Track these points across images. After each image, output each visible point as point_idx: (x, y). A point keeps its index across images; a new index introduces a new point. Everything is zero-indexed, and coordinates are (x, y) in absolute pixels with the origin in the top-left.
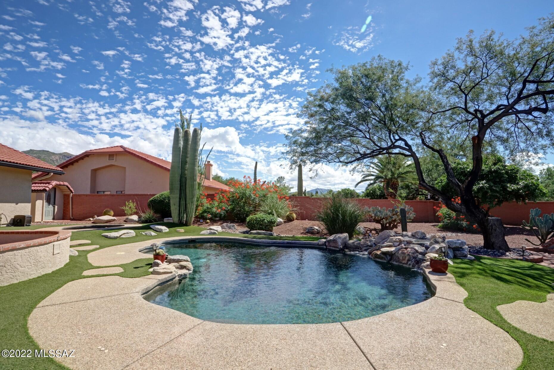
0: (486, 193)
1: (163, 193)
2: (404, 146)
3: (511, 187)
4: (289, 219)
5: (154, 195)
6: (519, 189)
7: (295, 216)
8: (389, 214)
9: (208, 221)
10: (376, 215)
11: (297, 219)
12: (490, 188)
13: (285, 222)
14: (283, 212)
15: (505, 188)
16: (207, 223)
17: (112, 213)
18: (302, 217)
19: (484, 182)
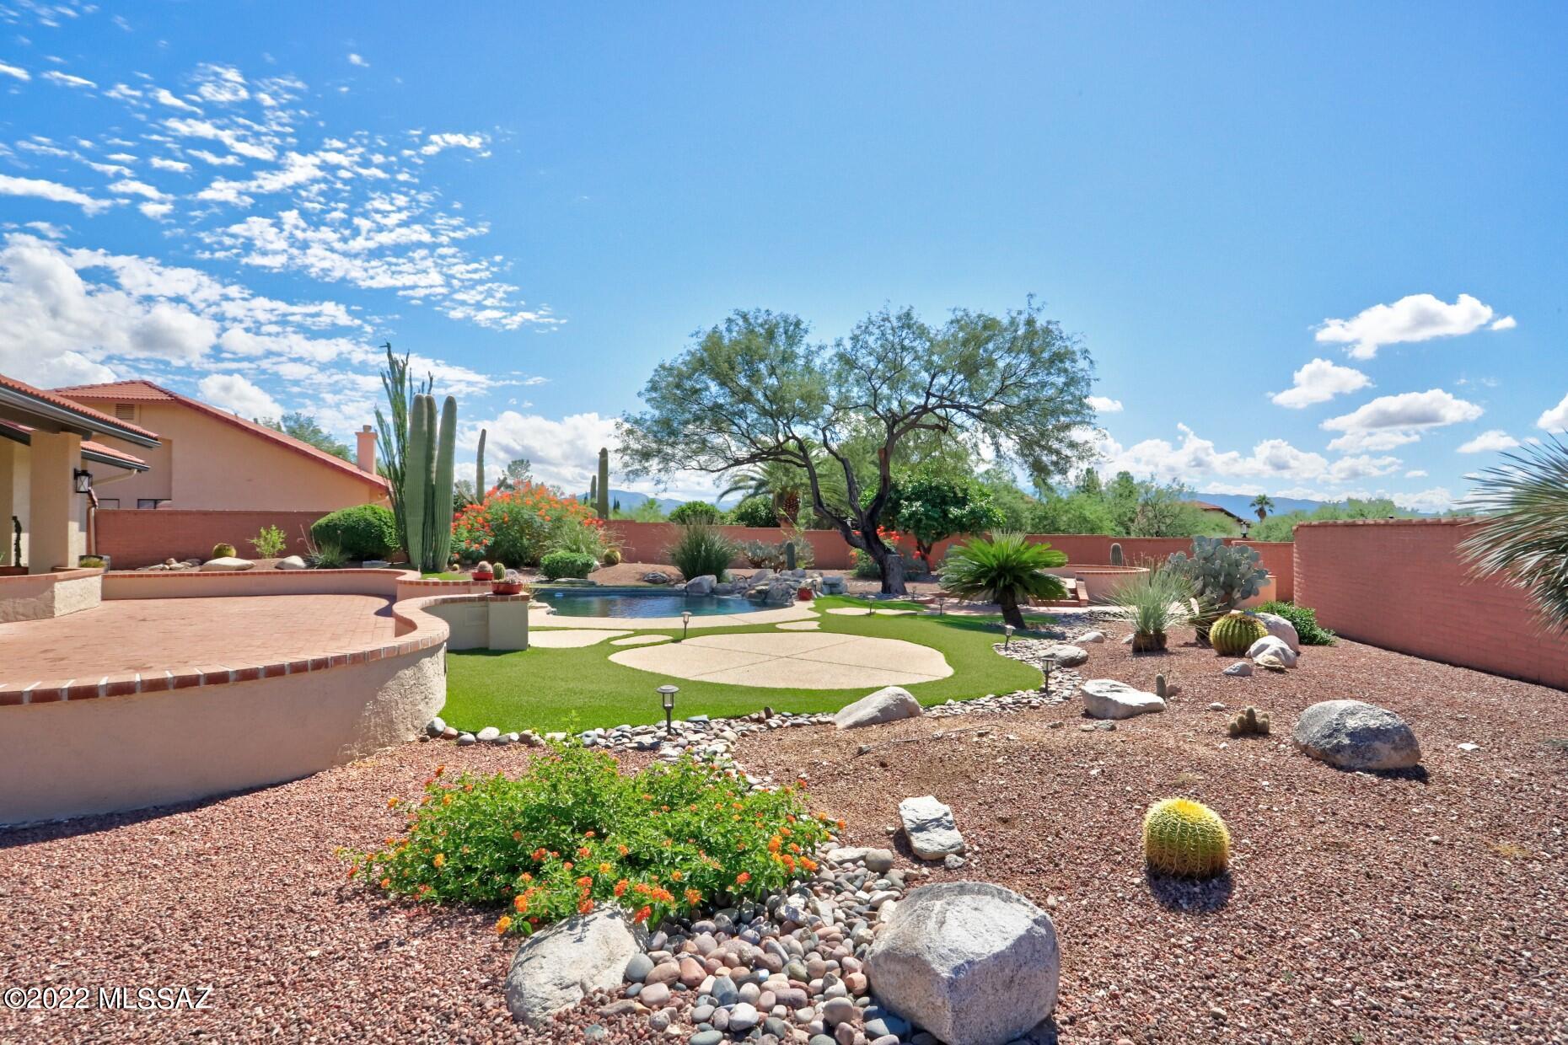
0: (920, 520)
1: (347, 510)
2: (797, 452)
3: (954, 511)
4: (610, 561)
5: (327, 513)
6: (963, 516)
7: (618, 555)
8: (774, 552)
9: (456, 565)
10: (754, 554)
11: (622, 561)
12: (926, 514)
13: (603, 566)
14: (598, 549)
15: (945, 513)
16: (455, 569)
17: (234, 552)
18: (630, 558)
19: (918, 504)
